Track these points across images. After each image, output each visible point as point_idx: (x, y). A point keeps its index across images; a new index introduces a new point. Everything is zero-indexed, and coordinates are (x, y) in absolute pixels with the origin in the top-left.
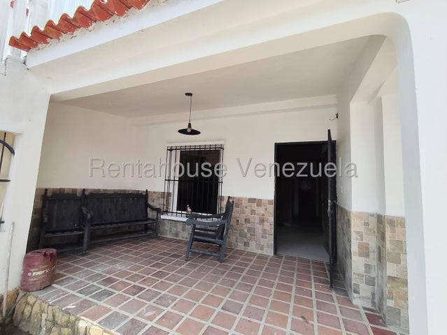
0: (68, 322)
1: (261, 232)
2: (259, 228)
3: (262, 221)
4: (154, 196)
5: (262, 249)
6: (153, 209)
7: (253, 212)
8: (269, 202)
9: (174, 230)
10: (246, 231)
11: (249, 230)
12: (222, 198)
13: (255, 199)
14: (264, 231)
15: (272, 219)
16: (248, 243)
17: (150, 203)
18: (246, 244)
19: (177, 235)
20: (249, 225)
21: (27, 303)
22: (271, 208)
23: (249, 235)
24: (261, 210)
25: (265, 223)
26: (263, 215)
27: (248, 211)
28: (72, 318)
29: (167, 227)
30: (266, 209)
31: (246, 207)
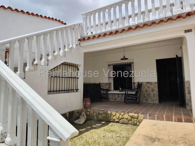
0: (104, 113)
1: (152, 95)
2: (152, 93)
3: (153, 91)
4: (104, 85)
5: (154, 101)
6: (103, 90)
7: (149, 87)
8: (155, 83)
9: (114, 98)
10: (146, 95)
11: (147, 94)
12: (134, 83)
13: (149, 82)
14: (154, 94)
15: (157, 89)
16: (148, 100)
17: (101, 87)
18: (147, 100)
19: (116, 99)
20: (147, 93)
21: (88, 111)
22: (156, 85)
23: (147, 96)
24: (152, 86)
25: (154, 91)
26: (153, 88)
27: (146, 87)
28: (105, 111)
29: (111, 96)
30: (154, 86)
31: (146, 86)
